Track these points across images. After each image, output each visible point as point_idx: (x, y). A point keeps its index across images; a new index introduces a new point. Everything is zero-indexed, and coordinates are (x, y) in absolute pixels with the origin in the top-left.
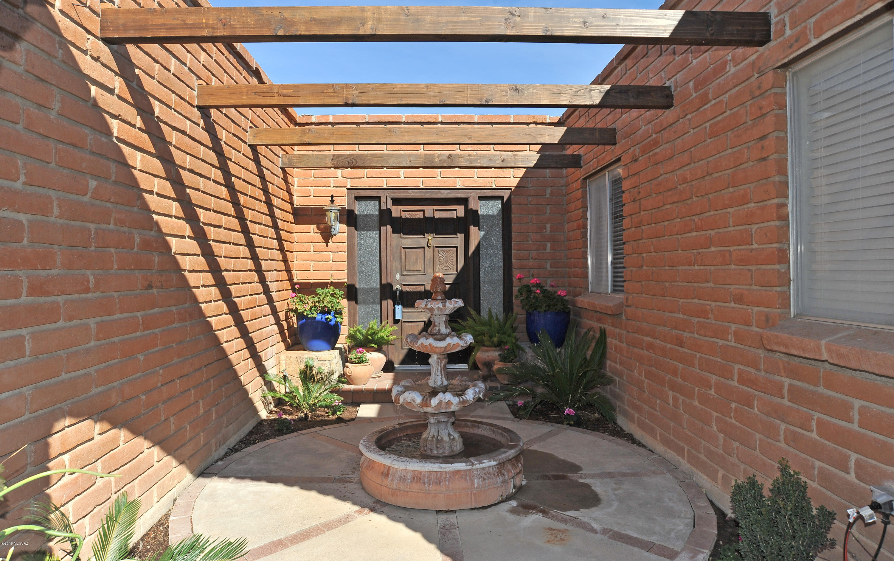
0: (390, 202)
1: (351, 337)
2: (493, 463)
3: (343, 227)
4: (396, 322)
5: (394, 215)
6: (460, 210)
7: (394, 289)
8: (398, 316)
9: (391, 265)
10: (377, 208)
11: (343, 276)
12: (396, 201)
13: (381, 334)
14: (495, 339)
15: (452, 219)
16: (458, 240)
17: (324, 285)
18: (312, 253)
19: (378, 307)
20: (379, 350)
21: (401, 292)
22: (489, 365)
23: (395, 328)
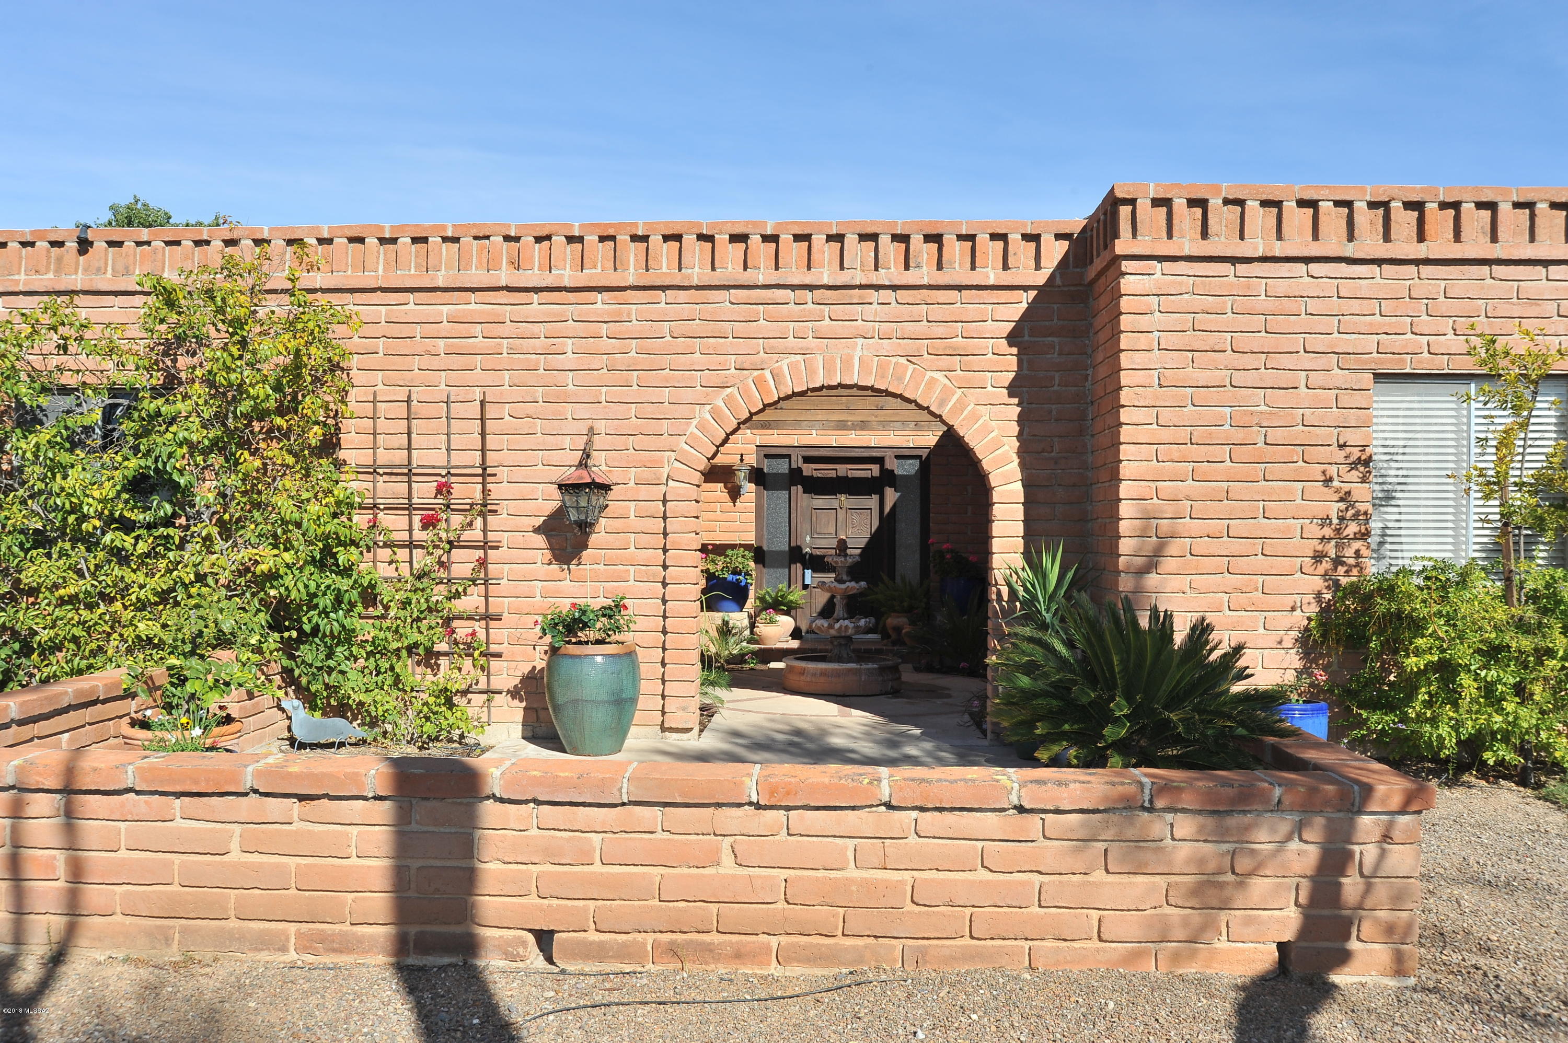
0: (801, 460)
1: (762, 599)
2: (875, 666)
3: (752, 486)
4: (805, 587)
5: (805, 474)
6: (875, 469)
7: (804, 552)
8: (808, 581)
9: (801, 527)
10: (787, 466)
11: (750, 538)
12: (807, 460)
13: (790, 598)
14: (905, 604)
15: (867, 478)
16: (872, 501)
17: (733, 547)
18: (719, 513)
19: (787, 570)
20: (787, 613)
21: (811, 555)
22: (898, 629)
23: (804, 592)
